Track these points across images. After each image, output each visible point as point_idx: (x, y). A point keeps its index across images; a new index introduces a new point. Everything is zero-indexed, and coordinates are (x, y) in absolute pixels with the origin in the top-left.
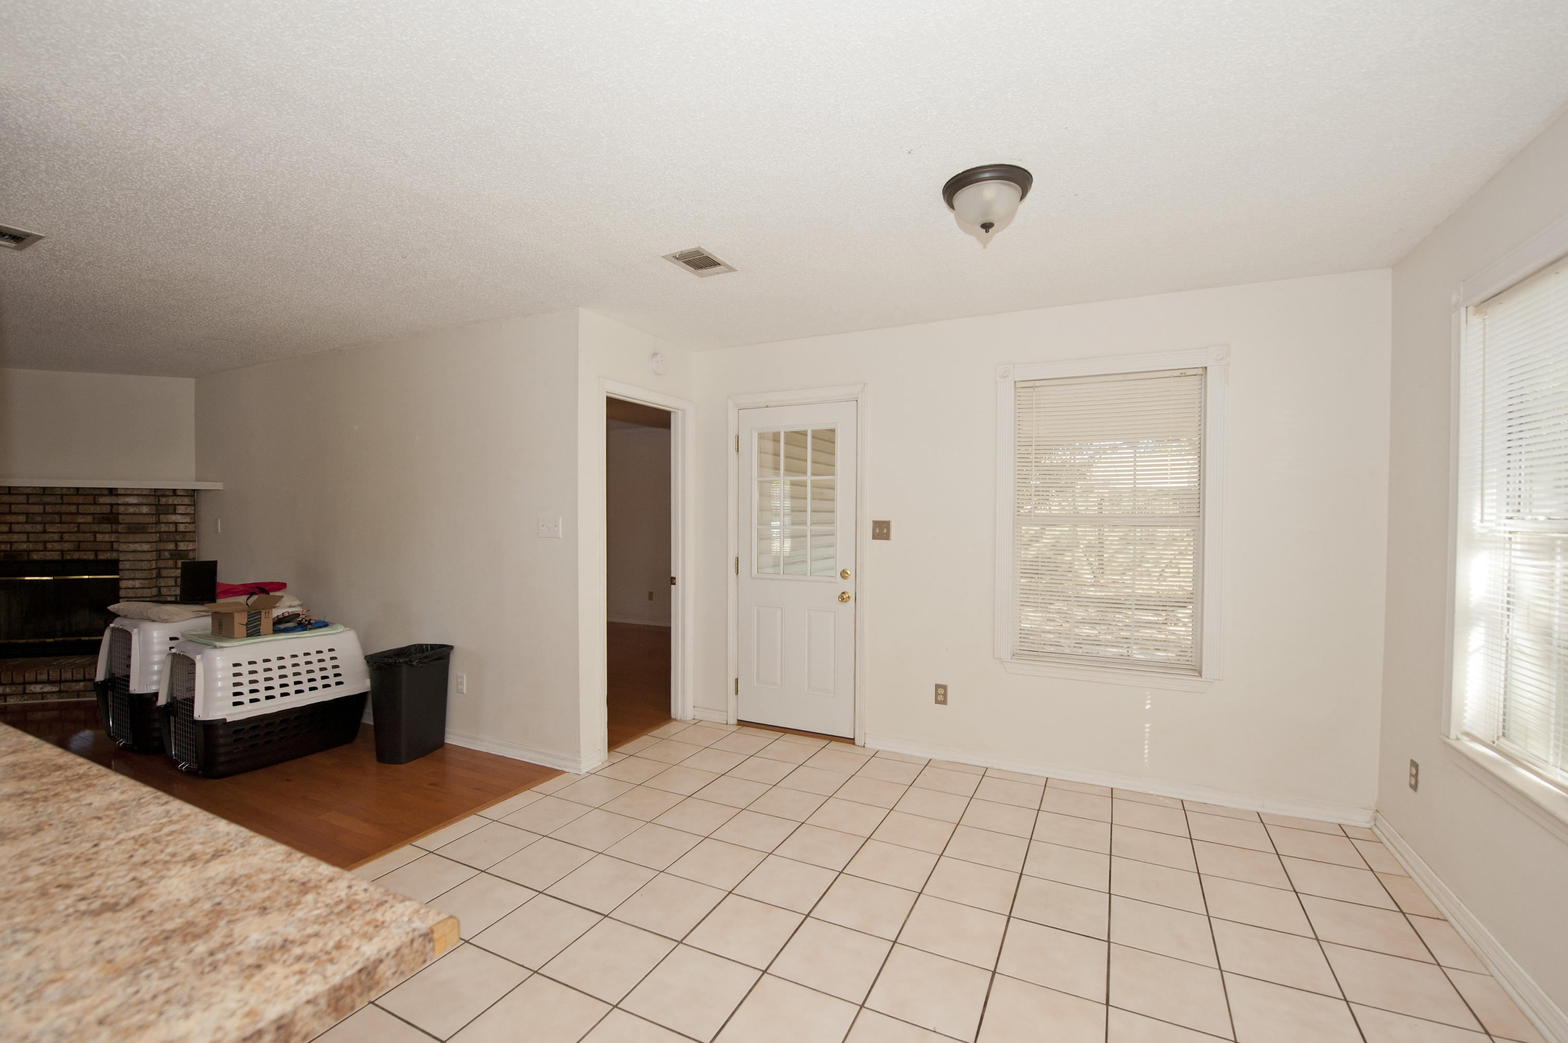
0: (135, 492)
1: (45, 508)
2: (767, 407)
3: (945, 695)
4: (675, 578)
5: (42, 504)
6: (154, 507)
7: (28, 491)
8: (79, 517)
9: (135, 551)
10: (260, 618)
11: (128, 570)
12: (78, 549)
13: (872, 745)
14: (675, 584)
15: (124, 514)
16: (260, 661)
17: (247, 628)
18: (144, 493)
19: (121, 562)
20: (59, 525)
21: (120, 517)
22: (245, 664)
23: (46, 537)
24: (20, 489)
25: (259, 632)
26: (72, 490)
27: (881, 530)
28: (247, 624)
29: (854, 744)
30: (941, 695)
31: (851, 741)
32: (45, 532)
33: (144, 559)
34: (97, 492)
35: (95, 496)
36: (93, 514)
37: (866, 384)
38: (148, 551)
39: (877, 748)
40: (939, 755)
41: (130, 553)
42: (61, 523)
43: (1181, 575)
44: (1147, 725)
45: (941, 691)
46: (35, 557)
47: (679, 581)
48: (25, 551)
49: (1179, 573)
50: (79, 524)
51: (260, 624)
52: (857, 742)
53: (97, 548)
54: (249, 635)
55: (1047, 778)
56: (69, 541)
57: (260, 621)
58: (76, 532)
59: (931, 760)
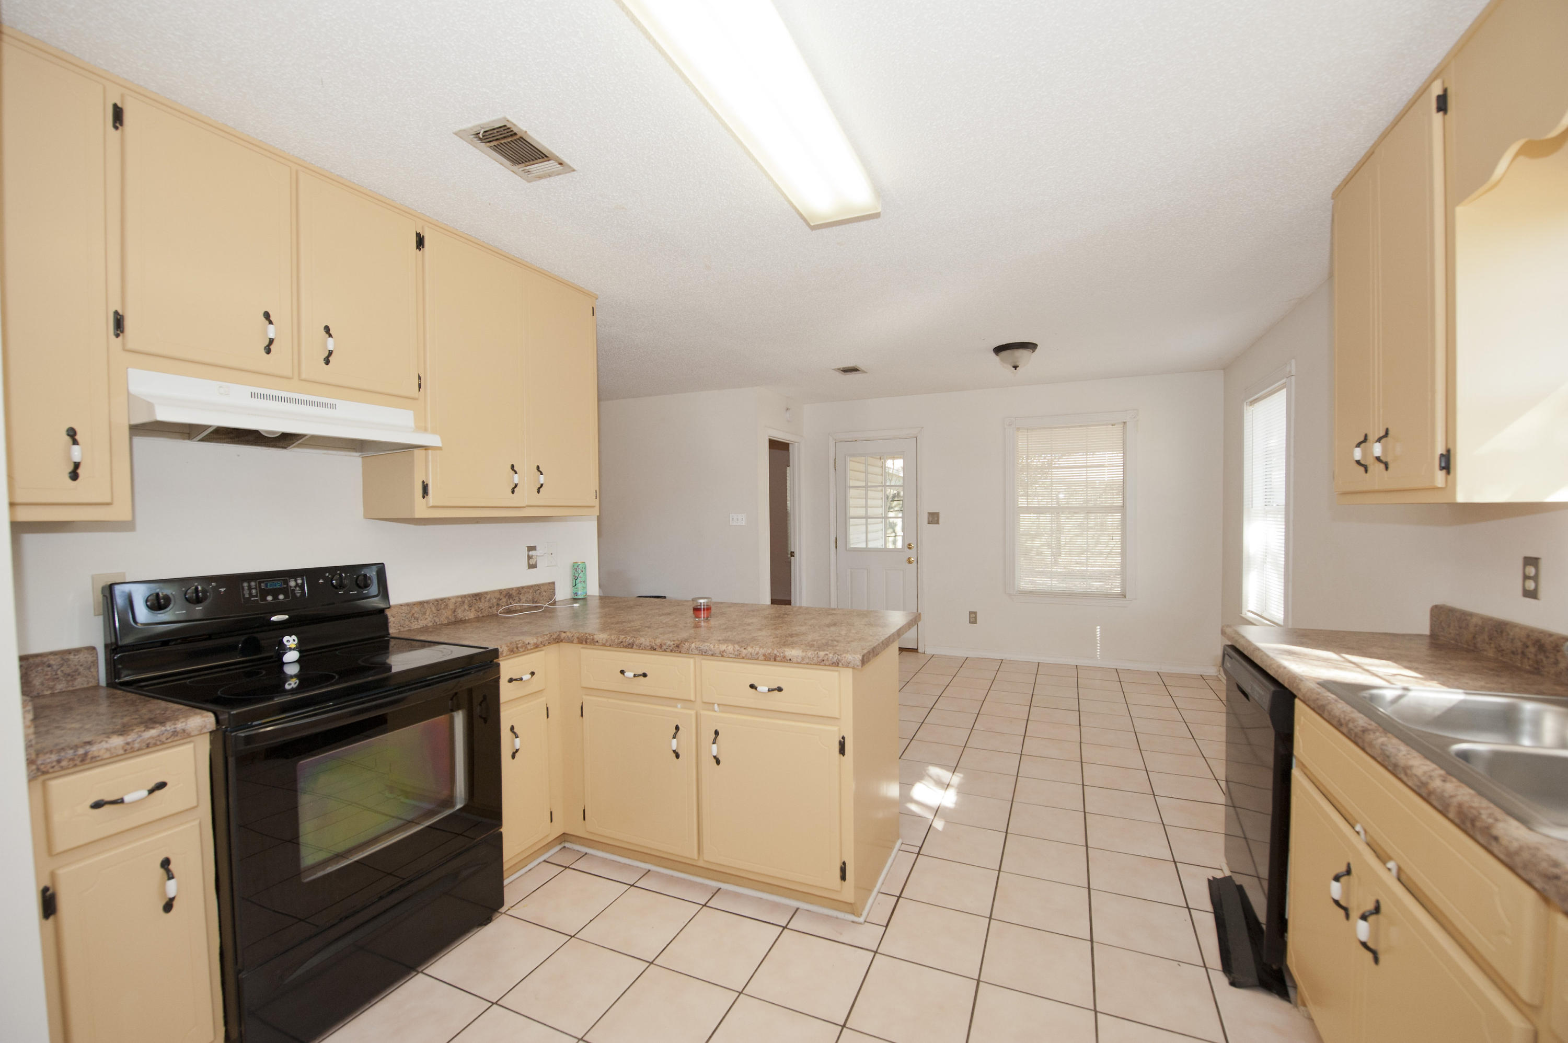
2: (856, 441)
3: (975, 618)
4: (793, 552)
13: (929, 651)
14: (794, 556)
27: (934, 518)
29: (917, 652)
30: (973, 618)
31: (916, 650)
37: (922, 428)
39: (933, 654)
40: (971, 654)
43: (1114, 540)
44: (1098, 627)
45: (973, 616)
47: (797, 554)
49: (1112, 539)
52: (920, 650)
55: (1039, 663)
59: (967, 658)
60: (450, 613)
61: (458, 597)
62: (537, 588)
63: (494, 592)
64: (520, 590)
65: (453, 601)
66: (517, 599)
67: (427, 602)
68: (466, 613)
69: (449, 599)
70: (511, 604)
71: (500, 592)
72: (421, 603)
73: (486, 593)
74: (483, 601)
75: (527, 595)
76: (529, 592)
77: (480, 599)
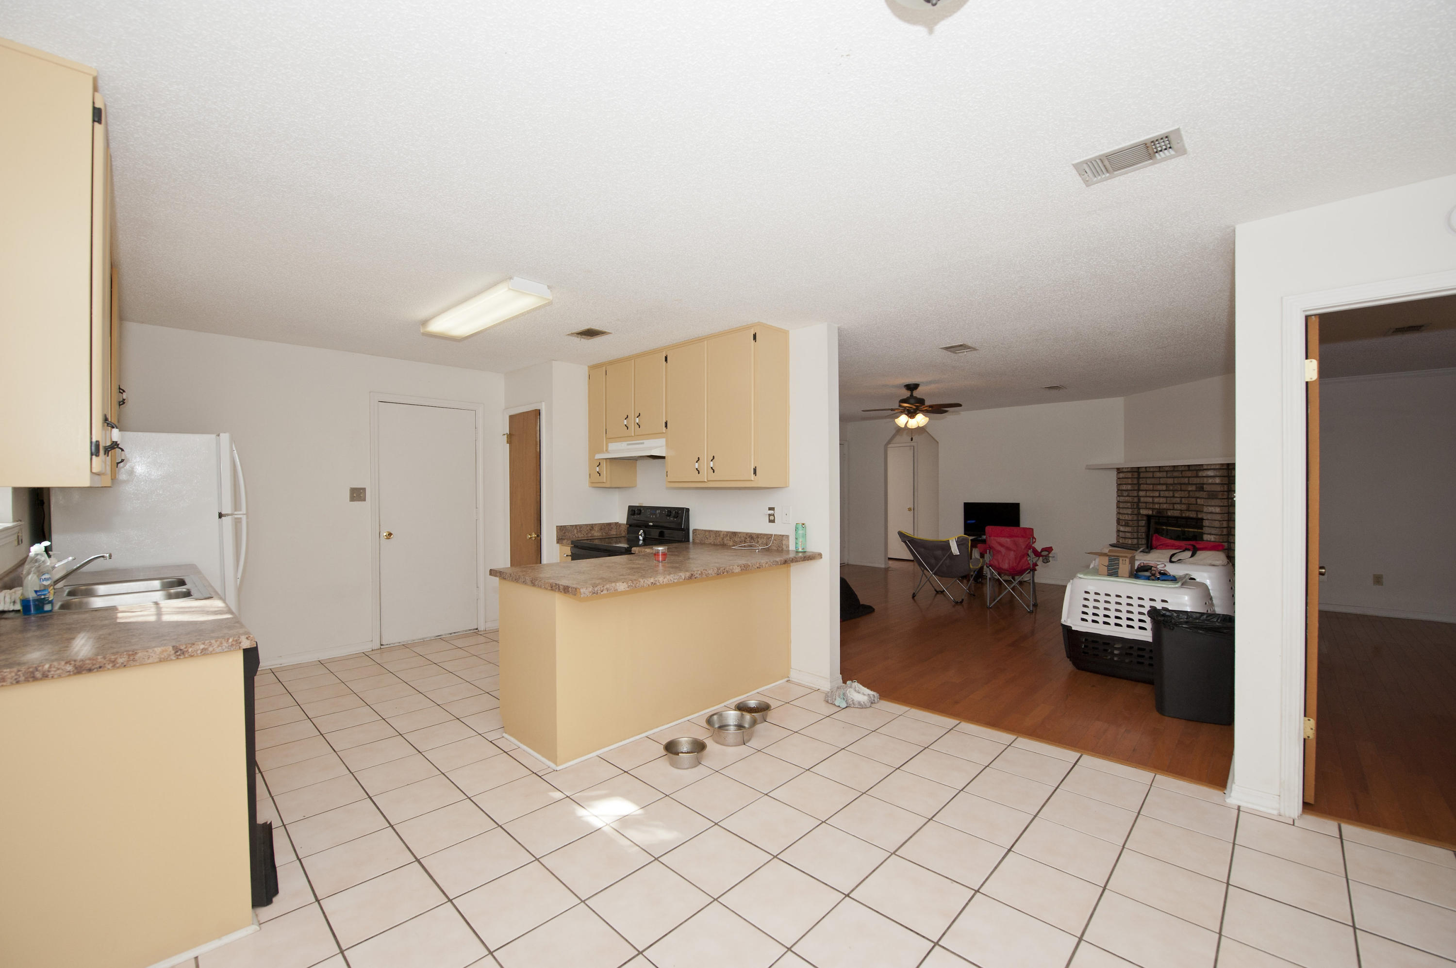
0: (1212, 467)
1: (1174, 480)
5: (1172, 478)
6: (1226, 478)
7: (1167, 469)
8: (1190, 486)
9: (1211, 513)
10: (1119, 563)
11: (1208, 527)
12: (1188, 510)
15: (1206, 484)
16: (1102, 594)
17: (1108, 568)
18: (1217, 467)
19: (1204, 521)
20: (1180, 492)
21: (1204, 486)
22: (1092, 593)
23: (1174, 500)
24: (1164, 468)
25: (1118, 574)
26: (1186, 467)
28: (1108, 566)
32: (1173, 497)
33: (1216, 519)
34: (1198, 468)
35: (1197, 470)
36: (1196, 484)
38: (1219, 513)
41: (1209, 514)
42: (1181, 490)
46: (1170, 513)
48: (1164, 509)
50: (1189, 491)
51: (1118, 568)
53: (1198, 509)
54: (1110, 575)
56: (1185, 504)
57: (1119, 565)
58: (1188, 497)
60: (721, 539)
61: (725, 532)
62: (769, 536)
63: (744, 533)
64: (759, 536)
65: (722, 533)
66: (756, 541)
67: (712, 531)
68: (728, 542)
69: (721, 531)
70: (752, 543)
71: (747, 534)
72: (710, 531)
73: (740, 533)
74: (737, 537)
75: (762, 540)
76: (764, 538)
77: (735, 535)
